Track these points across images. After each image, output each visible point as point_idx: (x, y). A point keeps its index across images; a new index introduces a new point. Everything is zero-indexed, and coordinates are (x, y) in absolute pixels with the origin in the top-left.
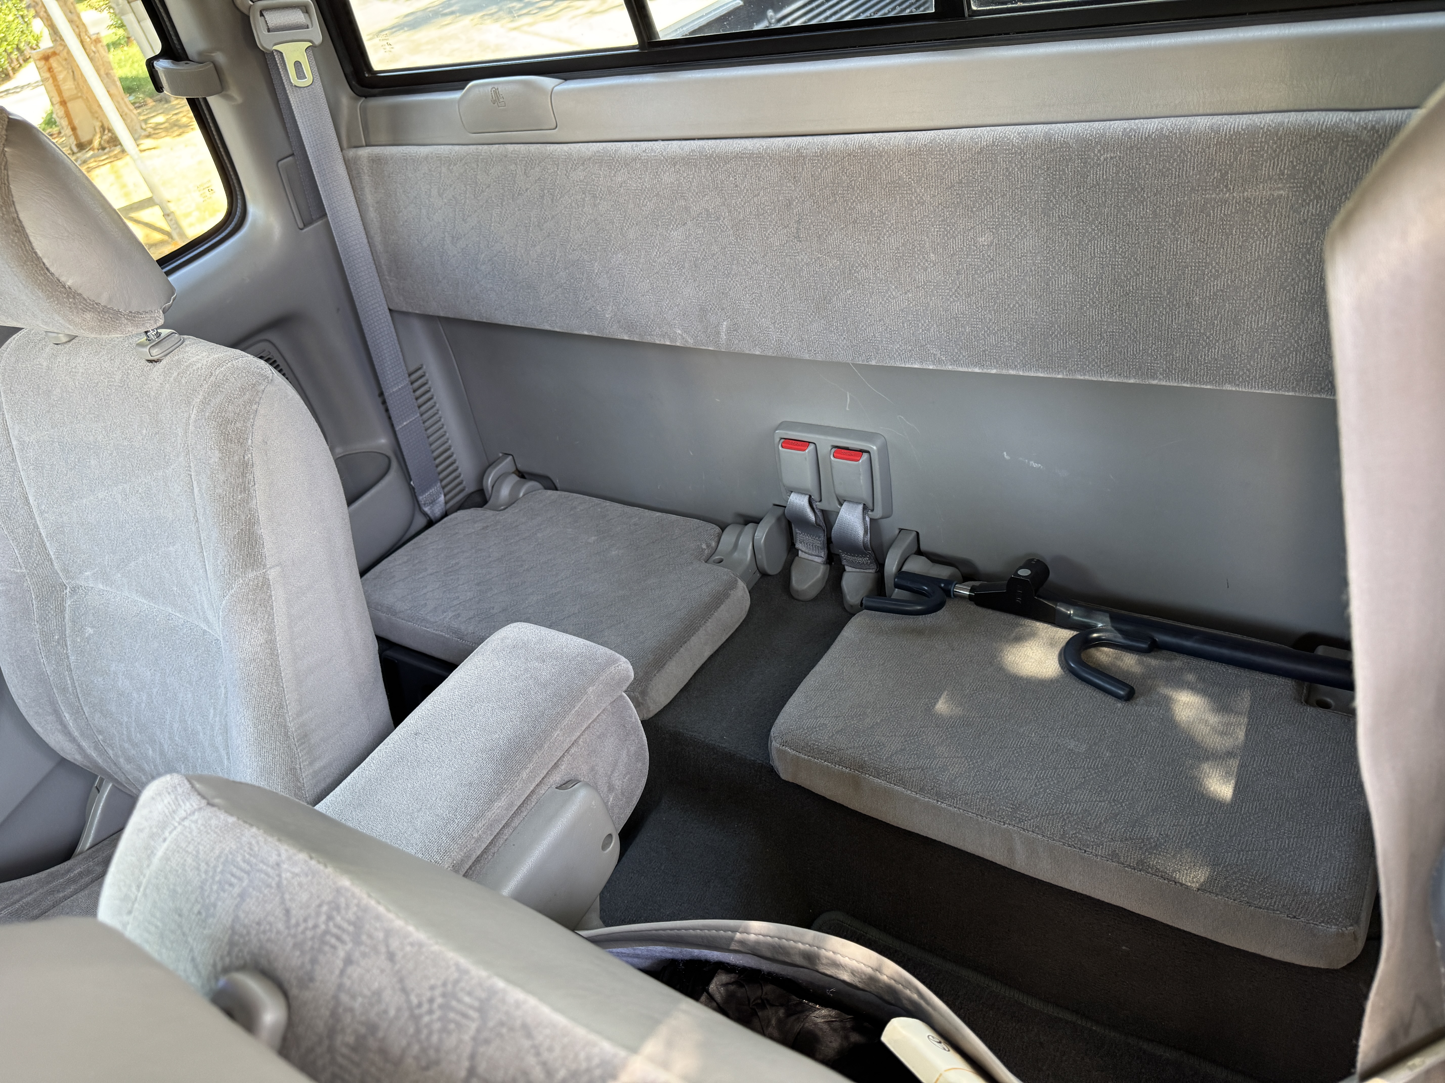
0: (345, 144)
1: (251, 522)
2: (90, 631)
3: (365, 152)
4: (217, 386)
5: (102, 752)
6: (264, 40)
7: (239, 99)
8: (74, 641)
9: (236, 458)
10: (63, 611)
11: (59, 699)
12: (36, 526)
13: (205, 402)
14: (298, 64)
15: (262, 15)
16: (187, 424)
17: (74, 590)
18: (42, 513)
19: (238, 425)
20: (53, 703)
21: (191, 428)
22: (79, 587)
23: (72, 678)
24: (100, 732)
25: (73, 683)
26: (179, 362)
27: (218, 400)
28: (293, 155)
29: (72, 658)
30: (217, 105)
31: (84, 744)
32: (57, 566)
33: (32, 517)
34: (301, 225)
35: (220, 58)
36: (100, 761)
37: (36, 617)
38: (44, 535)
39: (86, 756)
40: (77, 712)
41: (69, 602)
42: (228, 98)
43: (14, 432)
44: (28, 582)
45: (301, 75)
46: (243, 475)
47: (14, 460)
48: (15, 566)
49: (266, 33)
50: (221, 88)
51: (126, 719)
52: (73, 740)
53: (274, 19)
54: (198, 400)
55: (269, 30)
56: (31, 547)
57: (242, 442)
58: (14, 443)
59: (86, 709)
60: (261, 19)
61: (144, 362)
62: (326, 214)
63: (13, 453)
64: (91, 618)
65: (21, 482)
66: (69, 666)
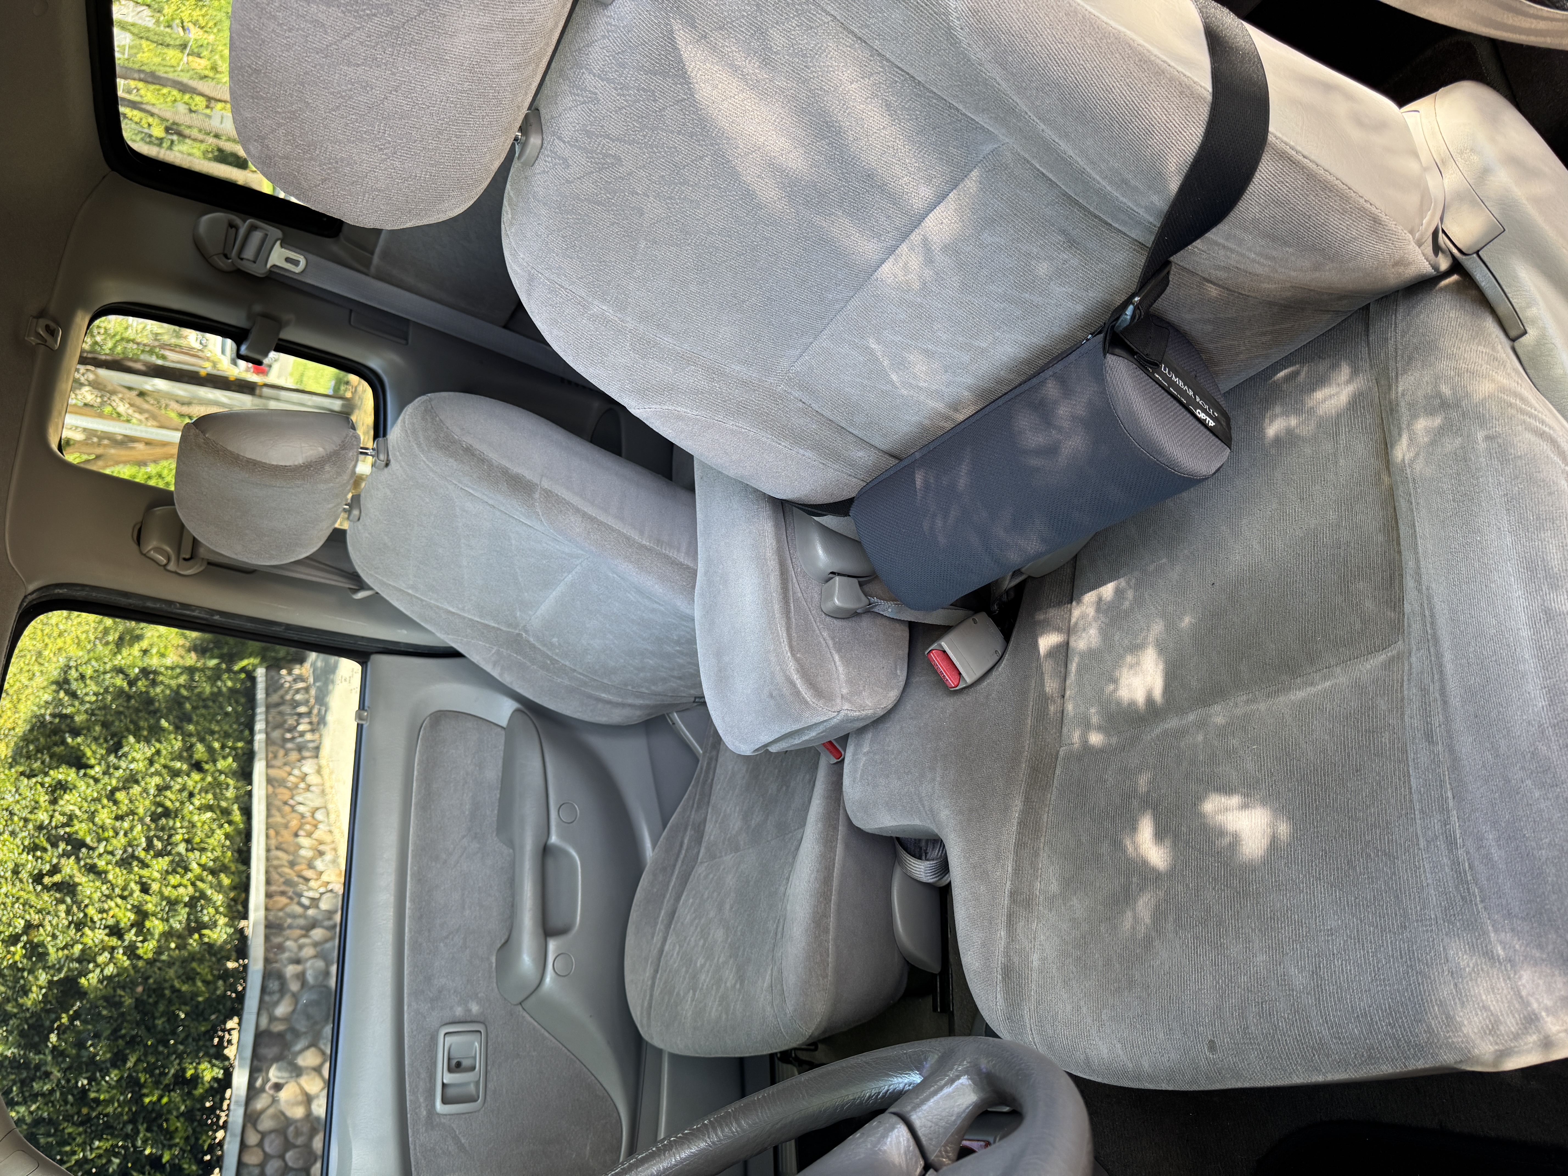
0: (365, 270)
1: (505, 472)
2: (555, 640)
3: (376, 260)
4: (414, 432)
5: (641, 695)
6: (258, 270)
7: (291, 317)
8: (557, 654)
9: (461, 452)
10: (535, 647)
11: (589, 691)
12: (471, 620)
13: (419, 445)
14: (288, 260)
15: (242, 259)
16: (428, 466)
17: (526, 632)
18: (463, 609)
19: (442, 435)
20: (590, 696)
21: (431, 465)
22: (524, 626)
23: (580, 674)
24: (626, 685)
25: (584, 675)
26: (393, 447)
27: (422, 437)
28: (351, 311)
29: (567, 663)
30: (291, 334)
31: (630, 701)
32: (504, 629)
33: (464, 618)
34: (404, 342)
35: (258, 308)
36: (647, 702)
37: (529, 664)
38: (478, 620)
39: (640, 707)
40: (605, 688)
41: (531, 639)
42: (287, 324)
43: (403, 587)
44: (504, 652)
45: (296, 263)
46: (473, 455)
47: (422, 600)
48: (490, 651)
49: (254, 265)
50: (280, 325)
51: (622, 661)
52: (623, 705)
53: (249, 253)
54: (416, 450)
55: (254, 262)
56: (483, 633)
57: (454, 442)
58: (410, 591)
59: (605, 681)
60: (244, 262)
61: (386, 470)
62: (408, 320)
63: (418, 598)
64: (547, 633)
65: (438, 607)
66: (571, 669)
